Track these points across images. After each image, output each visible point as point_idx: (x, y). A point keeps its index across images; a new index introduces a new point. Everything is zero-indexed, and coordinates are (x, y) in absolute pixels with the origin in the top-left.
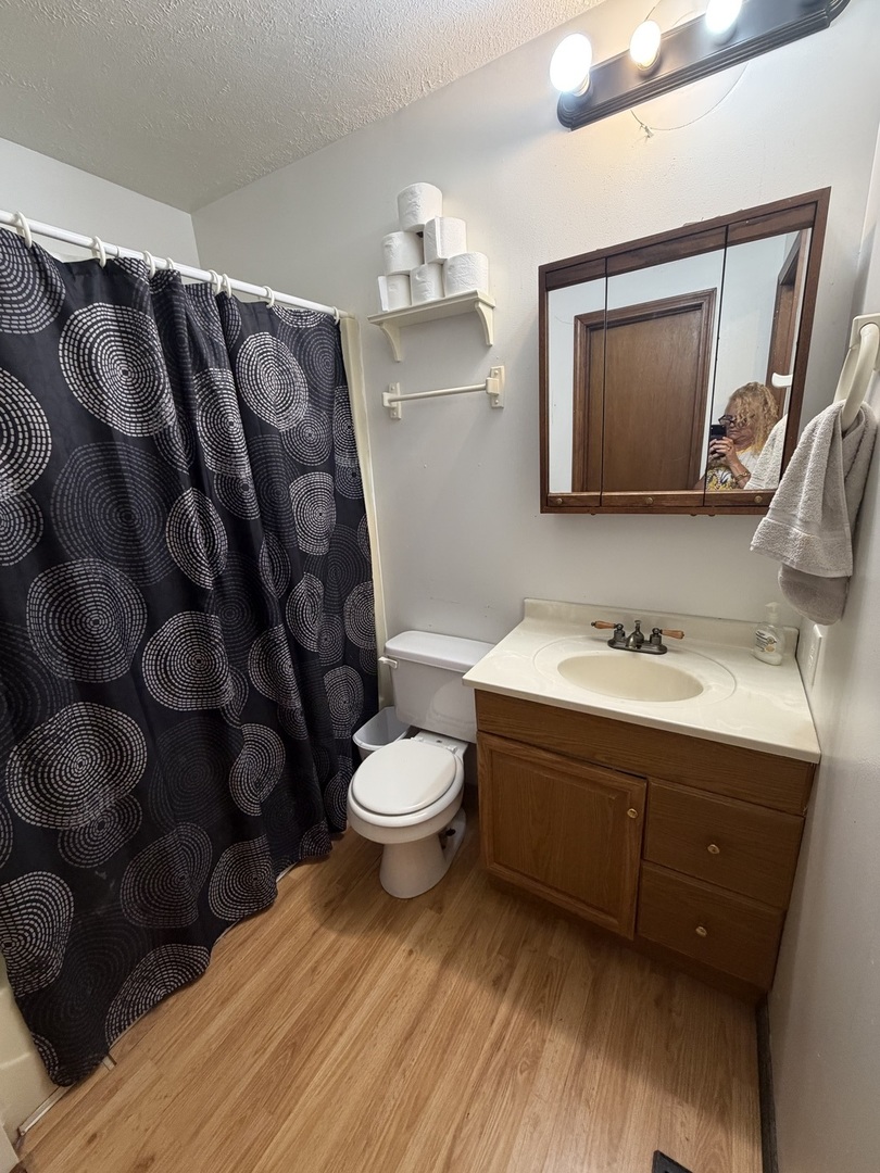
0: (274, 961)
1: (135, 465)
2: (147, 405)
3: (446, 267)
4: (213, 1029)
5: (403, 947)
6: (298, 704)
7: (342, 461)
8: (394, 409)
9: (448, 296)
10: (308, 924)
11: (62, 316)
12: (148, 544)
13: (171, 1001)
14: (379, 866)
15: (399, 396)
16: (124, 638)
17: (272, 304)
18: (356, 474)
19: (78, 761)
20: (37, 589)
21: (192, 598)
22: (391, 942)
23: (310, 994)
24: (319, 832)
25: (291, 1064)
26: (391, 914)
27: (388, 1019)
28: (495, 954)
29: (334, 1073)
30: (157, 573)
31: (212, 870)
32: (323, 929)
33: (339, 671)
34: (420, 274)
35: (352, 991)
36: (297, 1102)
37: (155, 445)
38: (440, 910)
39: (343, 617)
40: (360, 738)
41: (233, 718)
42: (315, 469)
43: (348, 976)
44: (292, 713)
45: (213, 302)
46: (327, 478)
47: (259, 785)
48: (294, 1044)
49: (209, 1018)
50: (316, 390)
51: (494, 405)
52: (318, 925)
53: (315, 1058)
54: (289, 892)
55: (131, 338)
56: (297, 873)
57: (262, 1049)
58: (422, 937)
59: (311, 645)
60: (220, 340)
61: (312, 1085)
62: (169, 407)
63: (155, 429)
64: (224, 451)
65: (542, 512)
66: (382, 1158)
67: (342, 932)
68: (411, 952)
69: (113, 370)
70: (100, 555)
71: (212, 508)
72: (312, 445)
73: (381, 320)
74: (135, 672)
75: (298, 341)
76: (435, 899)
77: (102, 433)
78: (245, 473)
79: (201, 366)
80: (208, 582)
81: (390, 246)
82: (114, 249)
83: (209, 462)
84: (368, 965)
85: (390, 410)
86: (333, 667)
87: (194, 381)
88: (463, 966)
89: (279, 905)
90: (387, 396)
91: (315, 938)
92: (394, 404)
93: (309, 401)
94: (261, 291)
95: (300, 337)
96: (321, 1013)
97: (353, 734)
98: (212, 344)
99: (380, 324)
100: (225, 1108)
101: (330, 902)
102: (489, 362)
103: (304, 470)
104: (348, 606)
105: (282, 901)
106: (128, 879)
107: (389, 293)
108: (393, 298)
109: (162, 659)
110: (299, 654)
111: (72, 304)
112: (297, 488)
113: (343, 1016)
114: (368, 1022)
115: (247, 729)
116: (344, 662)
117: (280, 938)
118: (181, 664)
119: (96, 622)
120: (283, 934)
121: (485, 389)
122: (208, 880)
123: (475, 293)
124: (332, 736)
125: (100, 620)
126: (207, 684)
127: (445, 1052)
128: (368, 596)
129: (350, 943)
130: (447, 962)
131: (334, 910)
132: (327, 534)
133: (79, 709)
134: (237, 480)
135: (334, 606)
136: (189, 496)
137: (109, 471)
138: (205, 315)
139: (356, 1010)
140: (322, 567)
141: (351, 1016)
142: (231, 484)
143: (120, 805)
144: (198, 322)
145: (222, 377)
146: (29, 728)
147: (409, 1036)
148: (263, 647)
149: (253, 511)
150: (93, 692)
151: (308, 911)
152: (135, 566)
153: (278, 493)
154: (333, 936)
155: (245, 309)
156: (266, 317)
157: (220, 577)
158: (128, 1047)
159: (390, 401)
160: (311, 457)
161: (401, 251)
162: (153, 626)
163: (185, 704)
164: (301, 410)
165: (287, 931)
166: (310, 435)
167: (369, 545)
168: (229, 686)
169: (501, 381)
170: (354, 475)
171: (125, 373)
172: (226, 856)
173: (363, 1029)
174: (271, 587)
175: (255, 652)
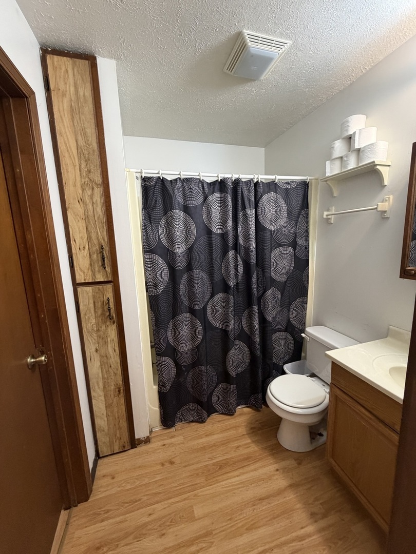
0: (226, 434)
1: (217, 242)
2: (224, 223)
3: (361, 151)
4: (201, 441)
5: (275, 465)
6: (258, 340)
7: (301, 242)
8: (329, 219)
9: (360, 165)
10: (242, 430)
11: (206, 198)
12: (216, 268)
13: (194, 424)
14: (278, 428)
15: (333, 212)
16: (203, 297)
17: (277, 181)
18: (307, 248)
19: (185, 331)
20: (185, 277)
21: (226, 288)
22: (270, 460)
23: (233, 454)
24: (258, 398)
25: (217, 471)
26: (276, 450)
27: (256, 486)
28: (319, 502)
29: (229, 486)
30: (217, 278)
31: (215, 388)
32: (246, 436)
33: (282, 334)
34: (347, 157)
35: (248, 465)
36: (215, 484)
37: (224, 236)
38: (299, 464)
39: (289, 311)
40: (286, 367)
41: (232, 336)
42: (285, 245)
43: (248, 459)
44: (255, 342)
45: (253, 185)
46: (291, 249)
47: (238, 366)
48: (221, 466)
49: (200, 437)
50: (291, 213)
51: (384, 217)
52: (245, 433)
53: (225, 476)
54: (241, 415)
55: (223, 202)
56: (247, 410)
57: (211, 459)
58: (285, 468)
59: (269, 319)
60: (253, 199)
61: (222, 483)
62: (230, 223)
63: (225, 231)
64: (247, 238)
65: (400, 277)
66: (233, 529)
67: (253, 442)
68: (277, 470)
69: (216, 212)
70: (202, 270)
71: (239, 258)
72: (285, 236)
73: (327, 180)
74: (205, 308)
75: (286, 194)
76: (300, 458)
77: (209, 232)
78: (253, 246)
79: (244, 208)
80: (232, 284)
81: (333, 147)
82: (223, 175)
83: (241, 241)
84: (258, 461)
85: (328, 219)
86: (280, 331)
87: (241, 214)
88: (298, 494)
89: (235, 417)
90: (326, 213)
91: (243, 437)
92: (329, 217)
93: (287, 217)
94: (273, 177)
95: (288, 191)
96: (234, 463)
97: (284, 365)
98: (249, 200)
99: (326, 181)
100: (195, 467)
101: (255, 428)
102: (384, 194)
103: (280, 245)
104: (293, 306)
105: (237, 416)
106: (191, 374)
107: (331, 167)
108: (333, 170)
109: (213, 307)
110: (263, 320)
111: (208, 195)
112: (275, 253)
113: (241, 471)
114: (248, 481)
115: (237, 342)
116: (286, 330)
117: (231, 428)
118: (219, 310)
119: (197, 290)
120: (233, 427)
121: (376, 208)
122: (214, 390)
123: (374, 162)
124: (272, 360)
125: (198, 290)
126: (226, 321)
127: (274, 518)
128: (304, 305)
129: (254, 448)
130: (291, 486)
131: (254, 432)
132: (287, 273)
133: (188, 315)
134: (249, 248)
135: (286, 304)
136: (231, 253)
137: (209, 244)
138: (249, 191)
139: (247, 472)
140: (282, 287)
141: (243, 473)
142: (247, 250)
143: (193, 350)
144: (246, 193)
145: (251, 212)
146: (175, 316)
147: (261, 499)
148: (249, 313)
149: (253, 260)
150: (192, 311)
151: (245, 425)
152: (211, 275)
153: (265, 254)
154: (249, 441)
155: (266, 185)
156: (273, 186)
157: (238, 283)
158: (179, 428)
159: (327, 215)
160: (284, 240)
161: (339, 147)
162: (212, 296)
163: (218, 324)
164: (282, 222)
165: (235, 427)
166: (285, 231)
167: (308, 281)
168: (232, 323)
169: (389, 204)
170: (306, 248)
171: (219, 213)
172: (220, 386)
173: (246, 481)
174: (255, 291)
175: (246, 314)
